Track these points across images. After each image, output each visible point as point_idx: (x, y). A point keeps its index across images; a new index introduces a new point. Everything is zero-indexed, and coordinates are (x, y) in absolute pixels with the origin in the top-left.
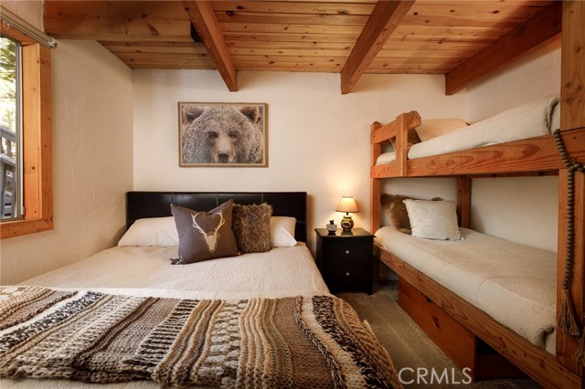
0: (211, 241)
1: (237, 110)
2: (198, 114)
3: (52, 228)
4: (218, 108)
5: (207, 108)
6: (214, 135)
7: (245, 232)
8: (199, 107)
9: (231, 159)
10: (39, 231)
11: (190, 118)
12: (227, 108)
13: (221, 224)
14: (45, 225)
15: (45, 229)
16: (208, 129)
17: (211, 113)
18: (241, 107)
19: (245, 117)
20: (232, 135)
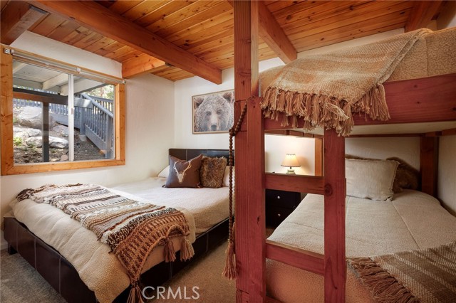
0: (181, 177)
1: (221, 95)
2: (201, 101)
3: (124, 164)
4: (211, 96)
5: (205, 97)
6: (209, 113)
7: (205, 174)
8: (202, 97)
9: (218, 128)
10: (118, 165)
11: (198, 105)
12: (216, 96)
13: (188, 168)
14: (121, 163)
15: (121, 164)
16: (206, 110)
17: (208, 100)
18: (223, 94)
19: (225, 100)
20: (219, 112)
